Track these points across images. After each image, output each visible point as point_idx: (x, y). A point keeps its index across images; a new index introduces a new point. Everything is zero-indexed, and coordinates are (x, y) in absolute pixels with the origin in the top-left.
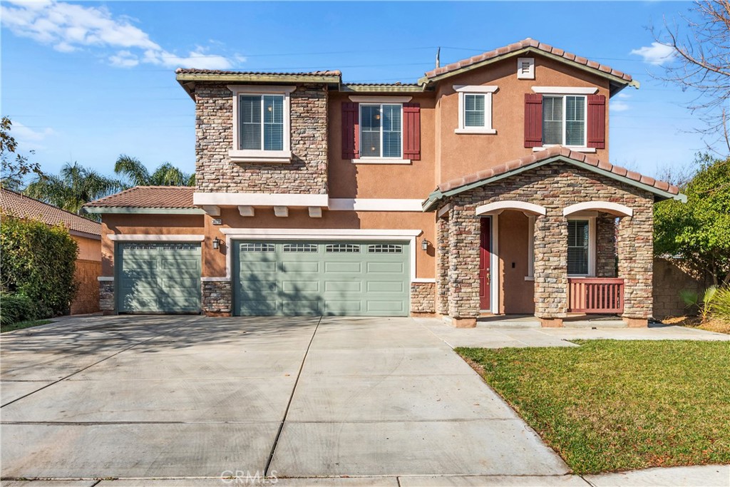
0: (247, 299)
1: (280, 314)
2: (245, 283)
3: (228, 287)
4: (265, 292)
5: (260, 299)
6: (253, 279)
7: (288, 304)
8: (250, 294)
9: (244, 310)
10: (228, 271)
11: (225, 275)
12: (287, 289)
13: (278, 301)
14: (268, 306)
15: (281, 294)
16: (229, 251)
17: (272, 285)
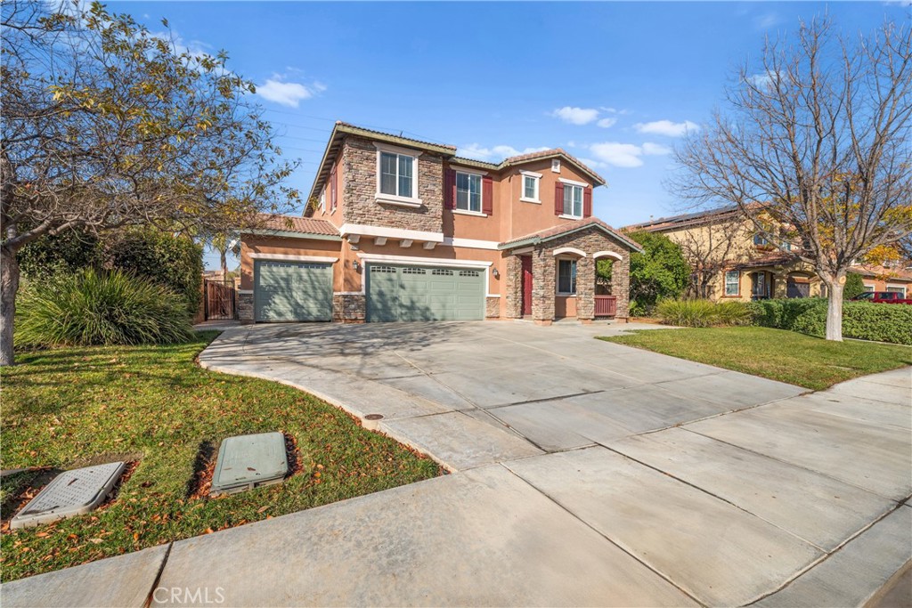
0: (376, 309)
1: (400, 321)
2: (375, 297)
3: (364, 300)
4: (390, 303)
5: (386, 309)
6: (381, 294)
7: (406, 314)
8: (379, 306)
9: (374, 318)
10: (363, 288)
11: (360, 290)
12: (406, 302)
13: (399, 310)
14: (392, 315)
15: (401, 306)
16: (364, 271)
17: (395, 299)
